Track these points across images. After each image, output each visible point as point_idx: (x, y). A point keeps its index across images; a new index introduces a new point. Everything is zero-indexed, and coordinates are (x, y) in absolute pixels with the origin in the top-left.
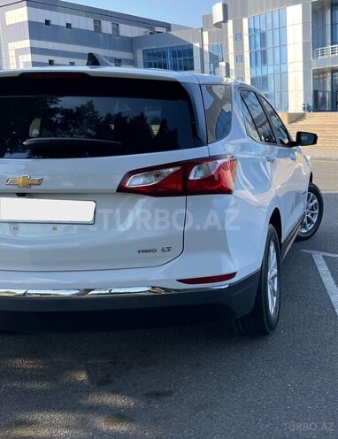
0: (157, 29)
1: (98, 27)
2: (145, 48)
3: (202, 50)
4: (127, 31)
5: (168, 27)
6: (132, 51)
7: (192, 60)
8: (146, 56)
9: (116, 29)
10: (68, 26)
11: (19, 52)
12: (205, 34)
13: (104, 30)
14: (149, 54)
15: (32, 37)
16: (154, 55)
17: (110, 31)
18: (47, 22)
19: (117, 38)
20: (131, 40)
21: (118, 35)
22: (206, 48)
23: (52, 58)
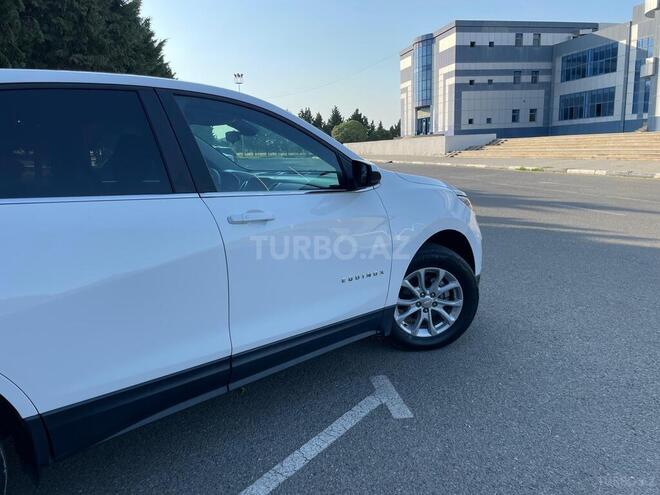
0: (582, 32)
1: (519, 41)
2: (565, 55)
3: (628, 47)
4: (548, 39)
5: (595, 27)
6: (551, 59)
7: (615, 61)
8: (565, 64)
9: (537, 40)
10: (491, 44)
11: (447, 76)
12: (635, 29)
13: (525, 43)
14: (568, 61)
15: (458, 60)
16: (574, 60)
17: (531, 44)
18: (473, 44)
19: (537, 49)
20: (552, 48)
21: (539, 46)
22: (634, 44)
23: (472, 78)
